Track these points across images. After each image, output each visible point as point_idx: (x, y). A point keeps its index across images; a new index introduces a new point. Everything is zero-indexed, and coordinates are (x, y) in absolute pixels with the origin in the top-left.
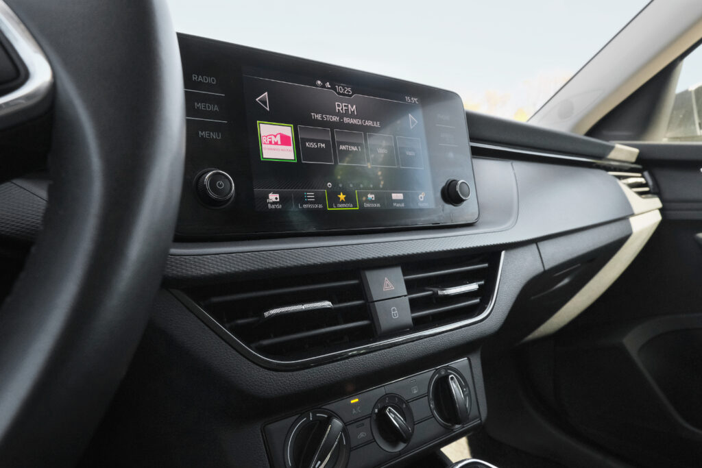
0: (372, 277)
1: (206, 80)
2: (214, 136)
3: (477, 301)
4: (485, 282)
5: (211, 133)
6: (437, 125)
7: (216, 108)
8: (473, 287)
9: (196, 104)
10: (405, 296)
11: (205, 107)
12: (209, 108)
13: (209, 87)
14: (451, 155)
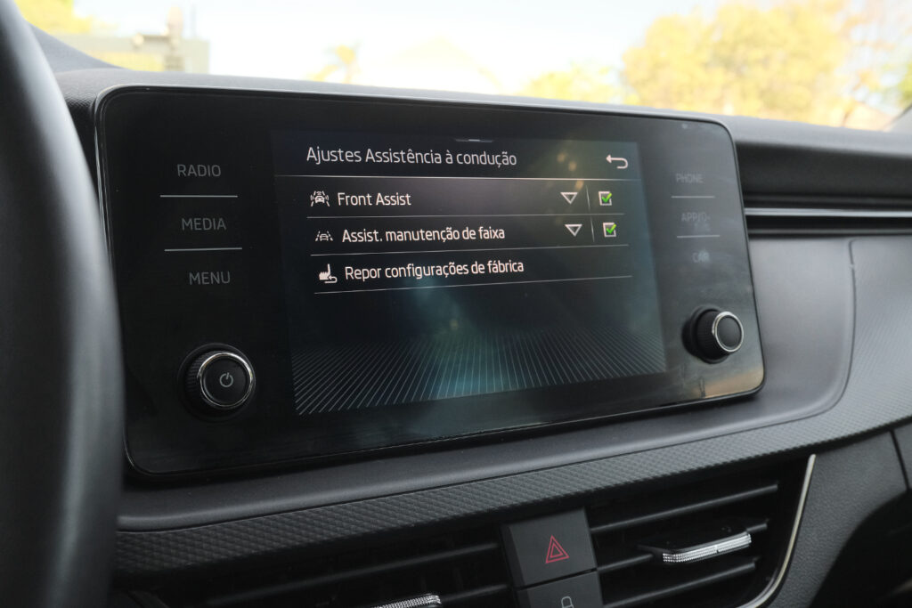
1: (202, 172)
2: (217, 278)
3: (751, 566)
4: (768, 524)
5: (212, 274)
7: (222, 224)
8: (742, 540)
9: (183, 220)
10: (593, 570)
11: (201, 226)
12: (207, 226)
13: (209, 184)
14: (704, 257)
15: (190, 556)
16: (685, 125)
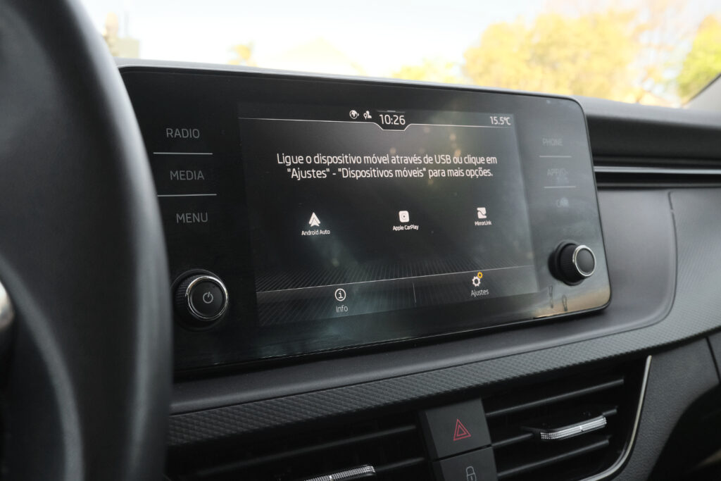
0: (435, 418)
1: (185, 134)
2: (197, 218)
3: (606, 442)
4: (618, 410)
5: (194, 215)
6: (541, 156)
7: (201, 176)
8: (599, 422)
9: (171, 172)
10: (489, 446)
11: (185, 177)
12: (190, 176)
13: (190, 144)
14: (564, 203)
15: (185, 436)
16: (549, 101)
